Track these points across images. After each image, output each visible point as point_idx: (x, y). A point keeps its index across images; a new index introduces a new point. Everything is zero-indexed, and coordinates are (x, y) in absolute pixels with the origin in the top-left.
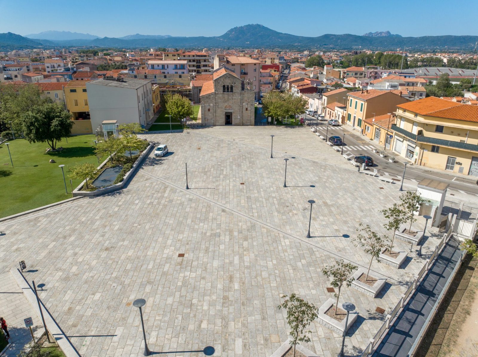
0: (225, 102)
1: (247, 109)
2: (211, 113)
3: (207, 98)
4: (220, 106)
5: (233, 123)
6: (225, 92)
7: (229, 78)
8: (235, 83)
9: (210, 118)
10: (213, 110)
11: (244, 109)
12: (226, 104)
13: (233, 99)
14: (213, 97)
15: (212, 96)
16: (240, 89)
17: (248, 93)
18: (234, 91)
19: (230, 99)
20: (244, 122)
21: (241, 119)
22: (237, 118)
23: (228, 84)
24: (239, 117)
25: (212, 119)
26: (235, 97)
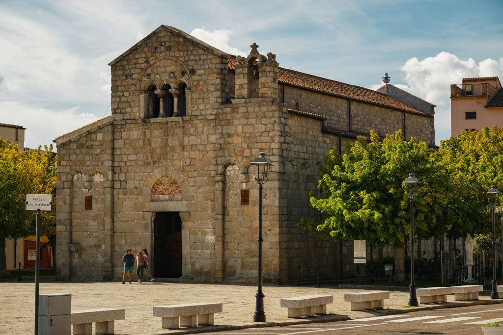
0: (152, 163)
1: (245, 197)
2: (95, 217)
3: (81, 146)
4: (131, 185)
5: (187, 269)
6: (156, 115)
7: (169, 49)
8: (193, 72)
9: (91, 241)
10: (104, 202)
11: (234, 198)
12: (157, 174)
13: (183, 148)
14: (102, 143)
15: (99, 136)
16: (215, 97)
17: (247, 116)
18: (190, 109)
19: (173, 149)
20: (235, 262)
21: (219, 247)
22: (203, 244)
23: (165, 79)
24: (211, 238)
25: (98, 246)
26: (193, 140)
